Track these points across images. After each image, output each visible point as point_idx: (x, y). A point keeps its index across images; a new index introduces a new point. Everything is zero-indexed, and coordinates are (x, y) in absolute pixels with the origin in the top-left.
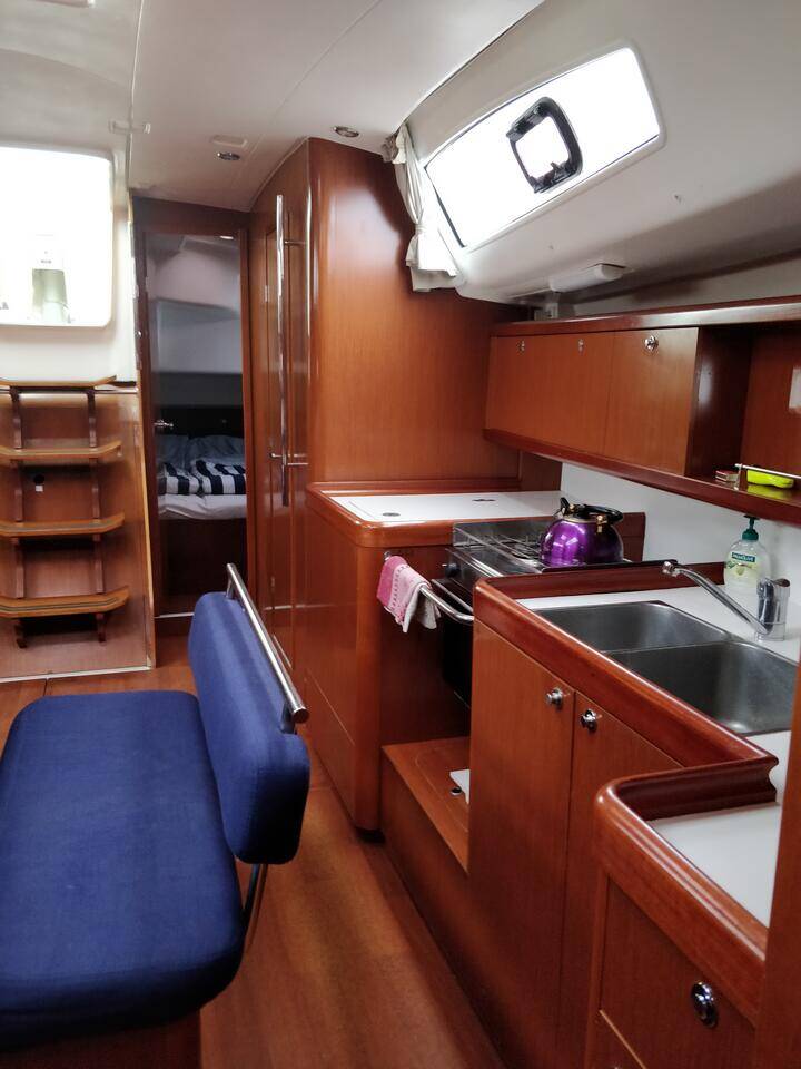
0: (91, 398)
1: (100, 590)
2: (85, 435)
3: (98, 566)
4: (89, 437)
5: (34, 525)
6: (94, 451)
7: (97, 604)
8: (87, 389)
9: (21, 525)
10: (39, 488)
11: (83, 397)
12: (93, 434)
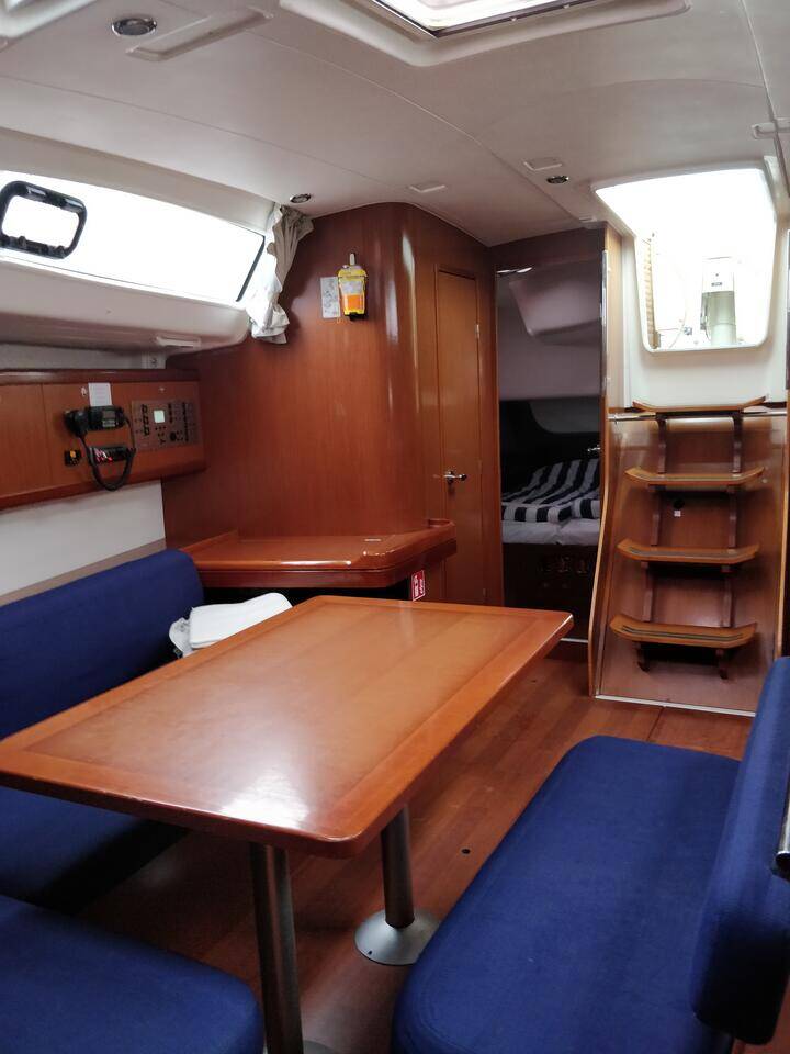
0: (738, 421)
1: (727, 624)
2: (730, 460)
3: (727, 598)
4: (732, 461)
5: (667, 550)
6: (737, 477)
7: (724, 639)
8: (736, 412)
9: (655, 549)
10: (678, 514)
11: (729, 420)
12: (737, 460)
